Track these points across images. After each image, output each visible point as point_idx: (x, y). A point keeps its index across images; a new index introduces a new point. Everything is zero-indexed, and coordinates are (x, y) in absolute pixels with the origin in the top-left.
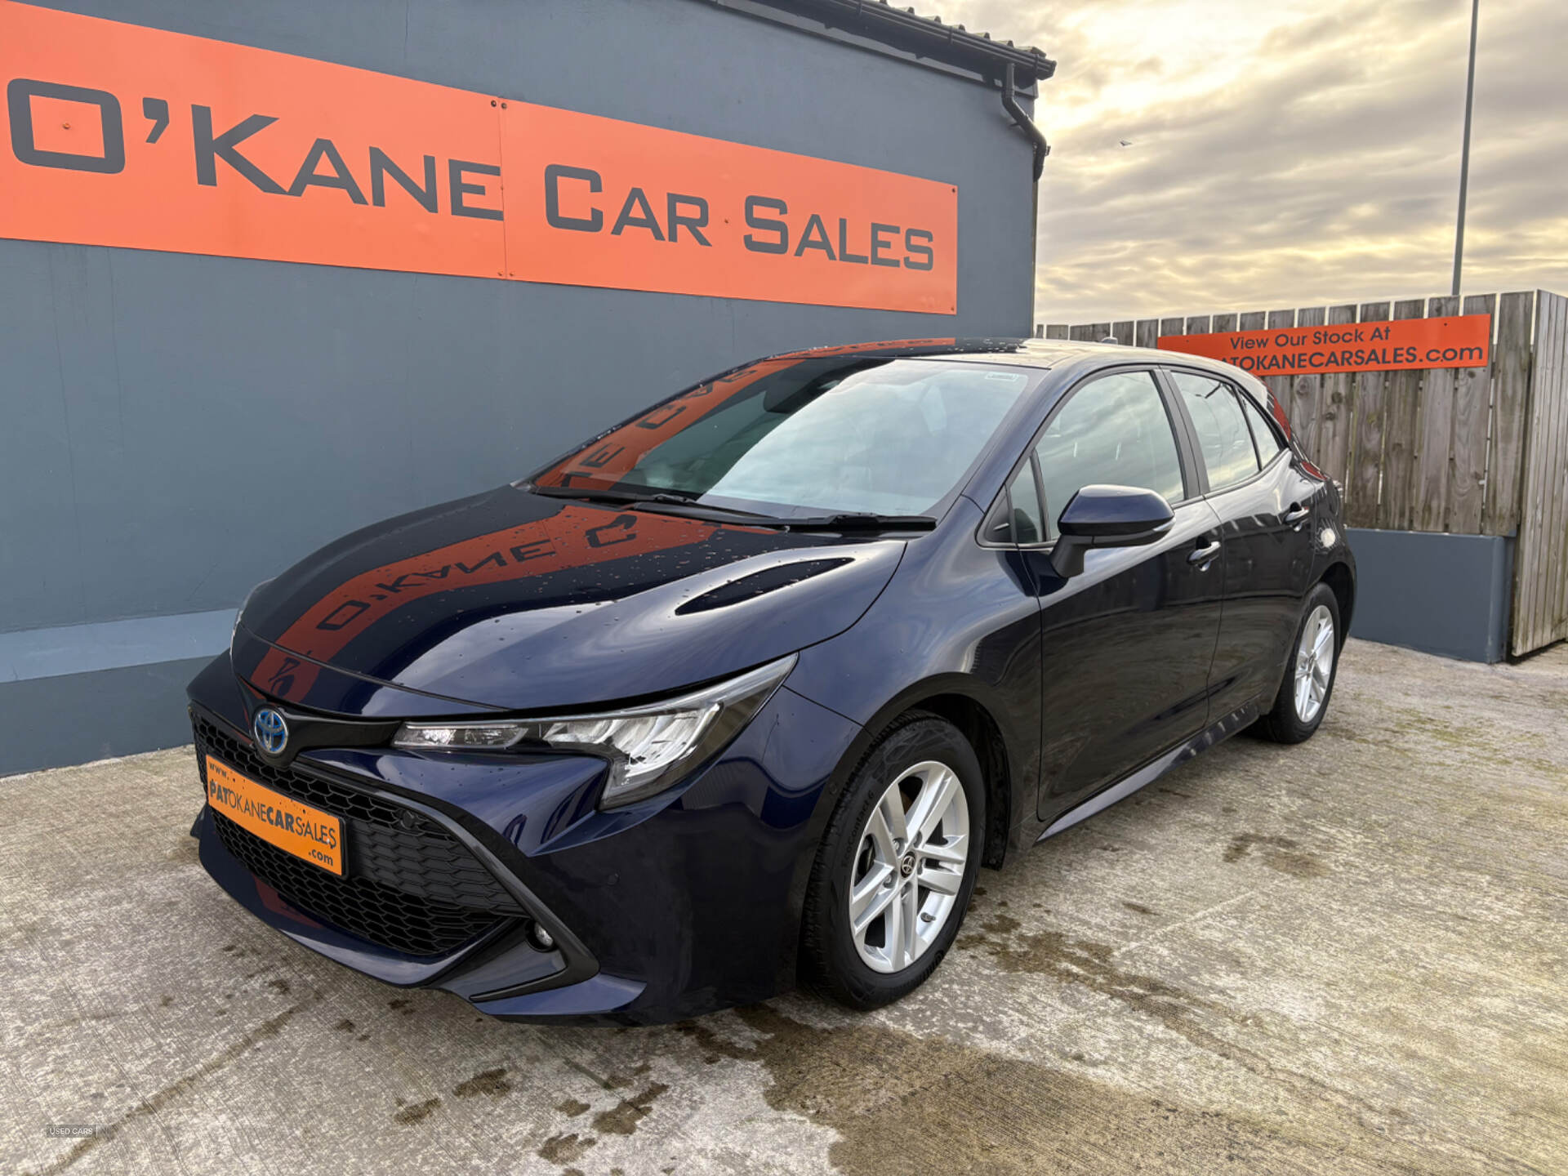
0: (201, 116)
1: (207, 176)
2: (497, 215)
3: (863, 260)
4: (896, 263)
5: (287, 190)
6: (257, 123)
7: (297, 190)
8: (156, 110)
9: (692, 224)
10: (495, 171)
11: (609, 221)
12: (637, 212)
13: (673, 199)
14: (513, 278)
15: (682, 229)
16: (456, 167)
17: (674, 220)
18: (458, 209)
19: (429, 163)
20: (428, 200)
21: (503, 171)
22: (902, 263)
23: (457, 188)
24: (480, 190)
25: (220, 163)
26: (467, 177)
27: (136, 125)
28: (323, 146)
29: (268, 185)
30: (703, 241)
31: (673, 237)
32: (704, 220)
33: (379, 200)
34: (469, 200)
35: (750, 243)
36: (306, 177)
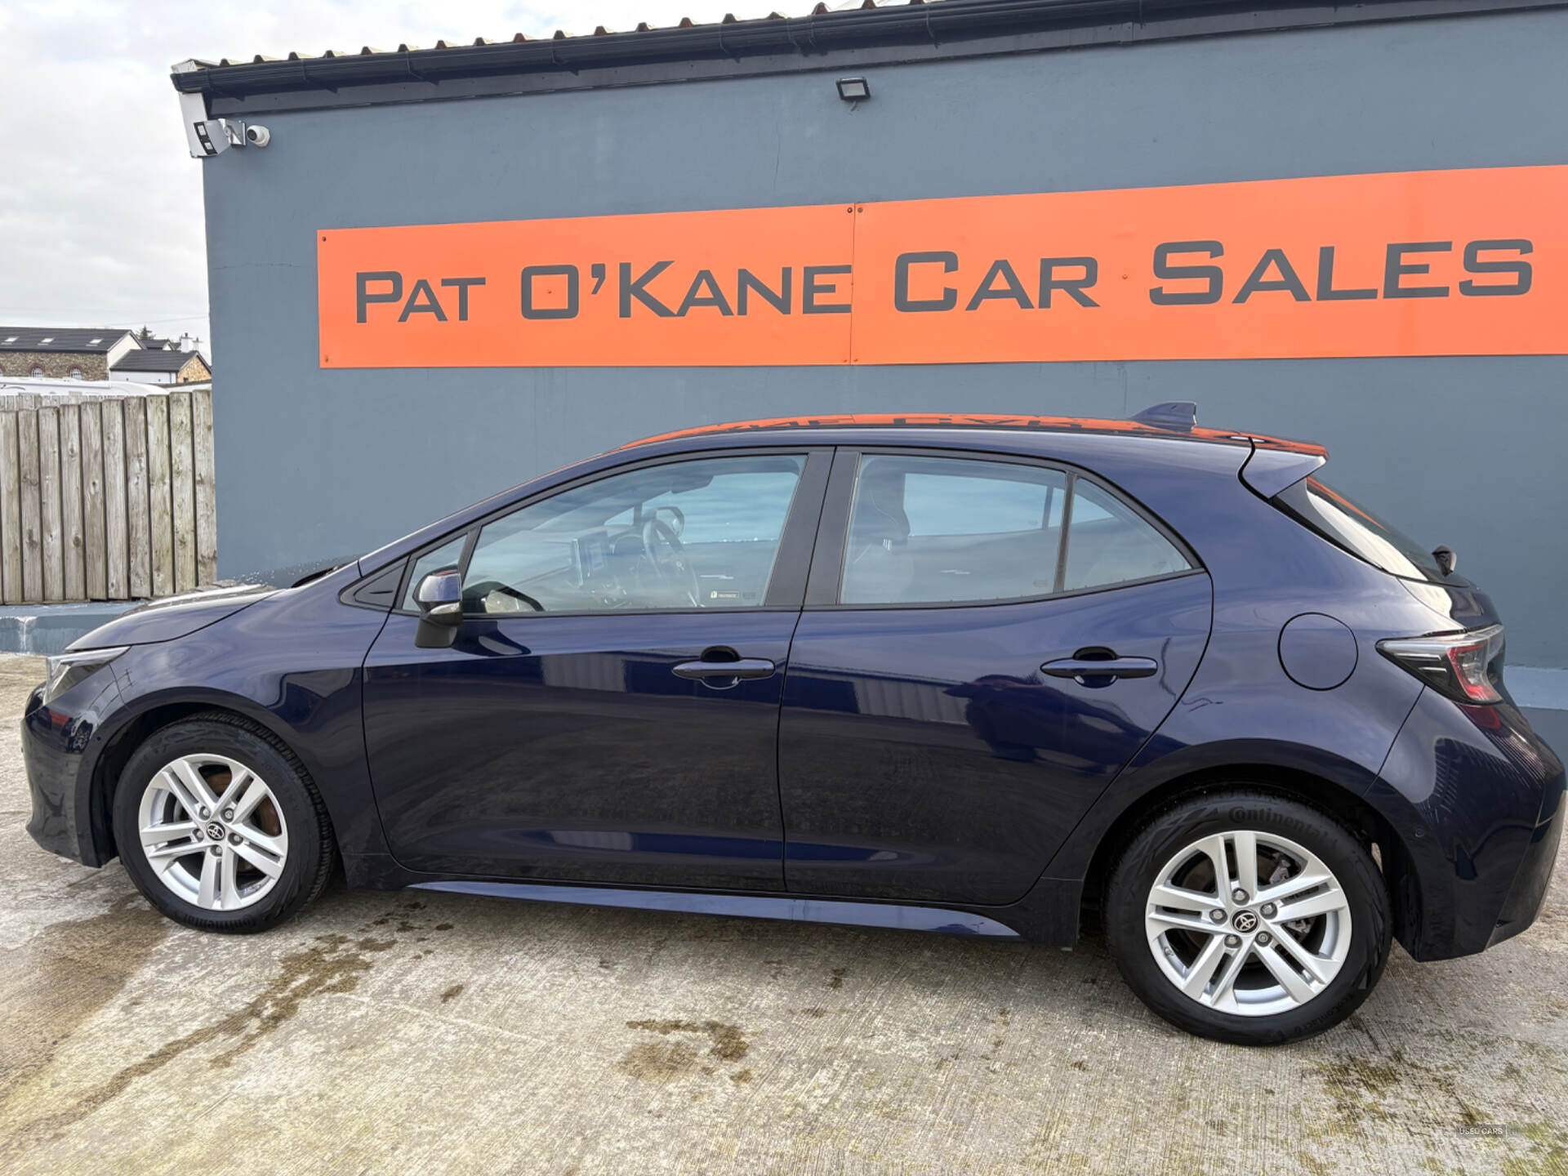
0: (625, 269)
1: (625, 312)
2: (846, 309)
3: (1371, 294)
4: (1443, 292)
5: (676, 313)
6: (660, 267)
7: (682, 312)
8: (599, 271)
9: (1072, 287)
10: (847, 269)
11: (963, 299)
12: (1000, 283)
13: (1047, 265)
14: (857, 363)
15: (1057, 295)
16: (810, 272)
17: (1047, 285)
18: (809, 307)
19: (787, 273)
20: (783, 305)
21: (854, 269)
22: (1455, 290)
23: (810, 289)
24: (831, 289)
25: (634, 301)
26: (819, 280)
27: (586, 281)
28: (705, 275)
29: (662, 311)
30: (1087, 302)
31: (1045, 302)
32: (1091, 280)
33: (742, 310)
34: (819, 299)
35: (1157, 297)
36: (690, 300)
